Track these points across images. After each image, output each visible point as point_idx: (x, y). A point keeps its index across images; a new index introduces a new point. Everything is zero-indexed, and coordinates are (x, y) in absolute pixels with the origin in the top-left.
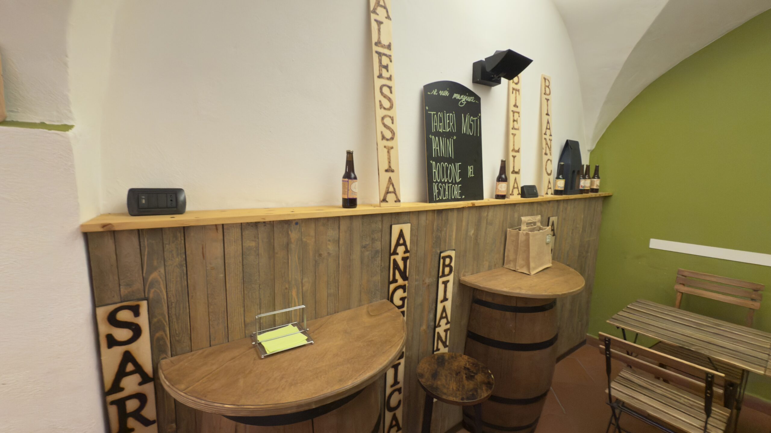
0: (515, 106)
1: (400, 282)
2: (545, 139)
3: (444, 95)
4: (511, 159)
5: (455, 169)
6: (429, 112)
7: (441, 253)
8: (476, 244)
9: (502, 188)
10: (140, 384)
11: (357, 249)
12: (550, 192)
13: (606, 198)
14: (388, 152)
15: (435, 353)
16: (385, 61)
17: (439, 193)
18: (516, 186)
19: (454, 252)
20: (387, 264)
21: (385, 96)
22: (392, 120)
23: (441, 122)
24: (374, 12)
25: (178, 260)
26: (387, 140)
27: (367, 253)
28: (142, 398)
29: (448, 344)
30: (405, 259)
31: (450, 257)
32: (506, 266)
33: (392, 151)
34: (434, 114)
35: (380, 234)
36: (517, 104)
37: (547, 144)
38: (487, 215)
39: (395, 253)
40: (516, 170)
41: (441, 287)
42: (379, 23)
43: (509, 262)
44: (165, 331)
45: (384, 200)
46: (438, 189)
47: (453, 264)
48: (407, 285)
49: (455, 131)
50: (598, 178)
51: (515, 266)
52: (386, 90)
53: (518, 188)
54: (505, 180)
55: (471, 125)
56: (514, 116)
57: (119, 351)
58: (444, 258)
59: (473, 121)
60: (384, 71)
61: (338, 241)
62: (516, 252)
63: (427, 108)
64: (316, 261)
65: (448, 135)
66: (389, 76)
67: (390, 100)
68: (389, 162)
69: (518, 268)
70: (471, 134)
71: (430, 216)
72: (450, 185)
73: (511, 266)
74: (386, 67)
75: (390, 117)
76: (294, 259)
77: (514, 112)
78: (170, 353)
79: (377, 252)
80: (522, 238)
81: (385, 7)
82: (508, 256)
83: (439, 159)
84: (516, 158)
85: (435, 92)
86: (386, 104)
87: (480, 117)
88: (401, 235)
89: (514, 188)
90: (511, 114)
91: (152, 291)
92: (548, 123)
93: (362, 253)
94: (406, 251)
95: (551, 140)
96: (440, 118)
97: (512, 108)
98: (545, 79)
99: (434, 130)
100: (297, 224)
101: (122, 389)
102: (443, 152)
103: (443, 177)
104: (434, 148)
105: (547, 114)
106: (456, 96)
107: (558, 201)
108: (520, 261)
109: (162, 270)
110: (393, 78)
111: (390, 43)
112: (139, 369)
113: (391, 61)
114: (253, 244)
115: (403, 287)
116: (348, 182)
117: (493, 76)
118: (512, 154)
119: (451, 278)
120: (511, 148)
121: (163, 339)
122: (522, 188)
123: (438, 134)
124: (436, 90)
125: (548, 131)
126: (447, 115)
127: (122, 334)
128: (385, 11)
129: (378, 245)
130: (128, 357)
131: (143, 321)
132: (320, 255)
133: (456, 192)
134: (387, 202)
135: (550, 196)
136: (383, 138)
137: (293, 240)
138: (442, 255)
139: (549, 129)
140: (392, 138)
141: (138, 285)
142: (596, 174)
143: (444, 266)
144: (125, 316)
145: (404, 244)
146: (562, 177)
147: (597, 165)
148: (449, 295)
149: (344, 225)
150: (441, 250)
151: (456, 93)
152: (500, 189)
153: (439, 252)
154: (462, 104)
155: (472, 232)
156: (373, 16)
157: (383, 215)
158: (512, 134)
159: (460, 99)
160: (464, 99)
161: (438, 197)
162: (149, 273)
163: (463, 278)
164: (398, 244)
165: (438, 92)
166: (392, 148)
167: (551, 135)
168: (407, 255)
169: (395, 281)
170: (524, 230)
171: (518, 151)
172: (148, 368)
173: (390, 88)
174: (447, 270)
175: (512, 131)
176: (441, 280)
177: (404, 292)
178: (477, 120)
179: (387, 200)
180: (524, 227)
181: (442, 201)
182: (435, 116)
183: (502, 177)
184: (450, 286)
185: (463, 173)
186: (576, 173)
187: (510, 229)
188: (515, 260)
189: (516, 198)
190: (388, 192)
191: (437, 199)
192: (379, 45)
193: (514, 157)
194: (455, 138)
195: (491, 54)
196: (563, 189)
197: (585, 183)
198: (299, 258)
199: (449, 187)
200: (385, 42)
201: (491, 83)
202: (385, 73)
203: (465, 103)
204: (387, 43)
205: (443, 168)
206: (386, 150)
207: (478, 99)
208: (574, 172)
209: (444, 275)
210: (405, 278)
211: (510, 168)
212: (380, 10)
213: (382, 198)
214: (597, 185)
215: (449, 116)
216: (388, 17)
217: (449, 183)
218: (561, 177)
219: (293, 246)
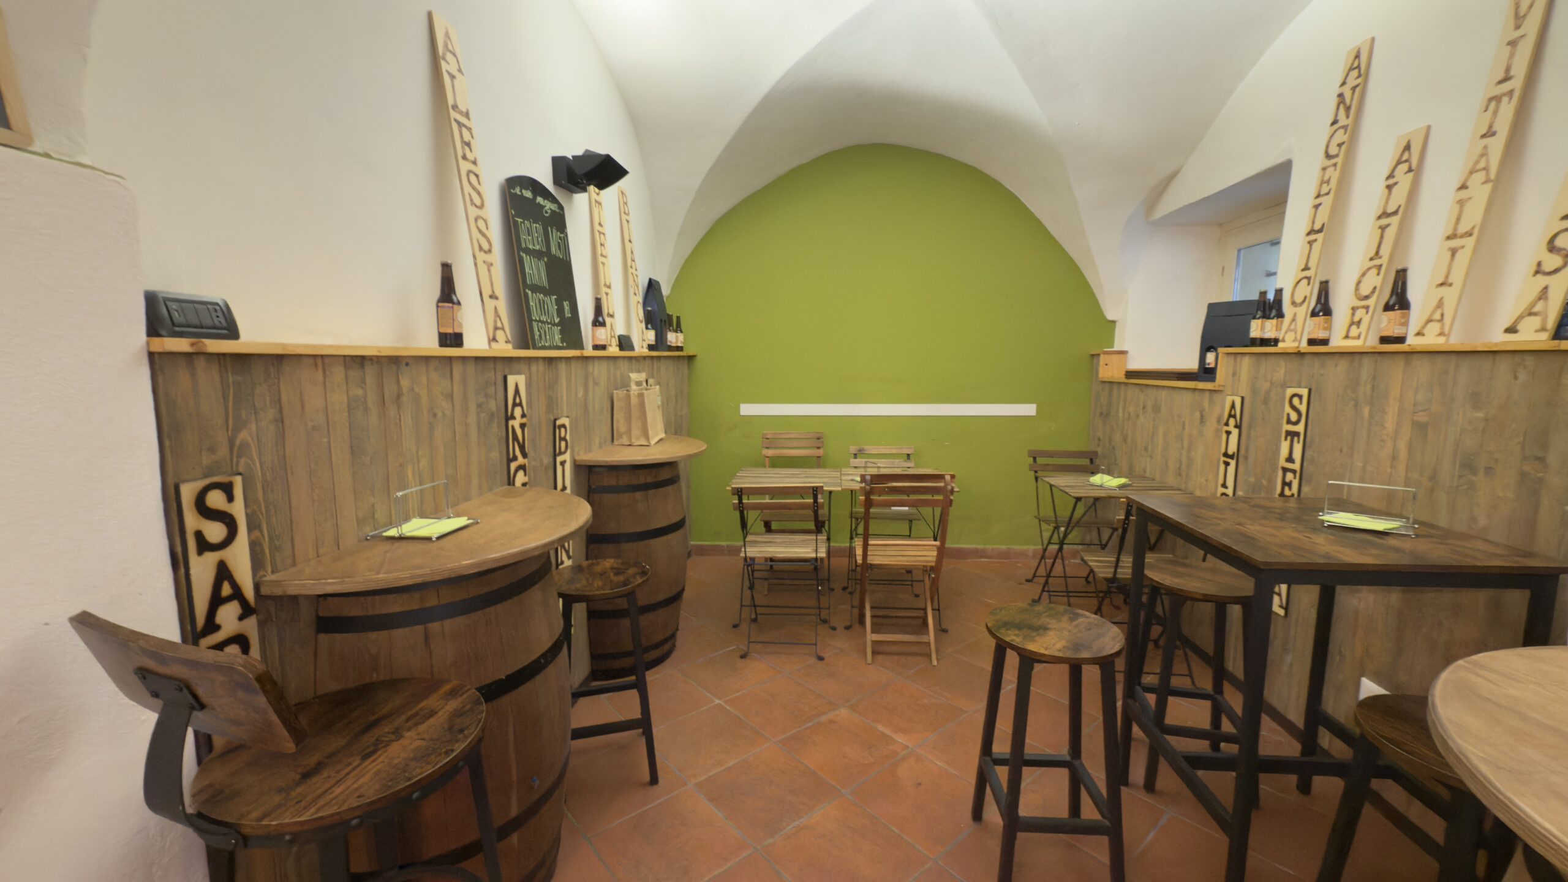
0: (600, 224)
1: (521, 460)
2: (632, 274)
3: (527, 196)
4: (605, 295)
5: (551, 302)
6: (516, 219)
7: (555, 420)
8: (586, 410)
9: (602, 335)
10: (241, 618)
11: (473, 408)
12: (645, 346)
13: (691, 358)
14: (489, 270)
15: (561, 567)
16: (467, 136)
17: (540, 336)
18: (613, 335)
19: (568, 419)
20: (504, 434)
21: (474, 188)
22: (486, 224)
23: (529, 235)
24: (444, 59)
25: (271, 413)
26: (485, 252)
27: (482, 415)
28: (241, 640)
29: (571, 554)
30: (523, 426)
31: (564, 426)
32: (616, 442)
33: (492, 269)
34: (521, 222)
35: (493, 388)
36: (602, 223)
37: (634, 281)
38: (593, 371)
39: (513, 417)
40: (611, 313)
41: (559, 468)
42: (453, 77)
43: (620, 437)
44: (261, 531)
45: (494, 339)
46: (539, 331)
47: (568, 437)
48: (527, 465)
49: (544, 250)
50: (681, 332)
51: (630, 439)
52: (473, 178)
53: (615, 337)
54: (603, 324)
55: (559, 243)
56: (600, 238)
57: (211, 559)
58: (561, 426)
59: (560, 238)
60: (467, 149)
61: (450, 396)
62: (628, 420)
63: (513, 212)
64: (430, 423)
65: (537, 254)
66: (473, 159)
67: (479, 193)
68: (492, 285)
69: (633, 440)
70: (561, 257)
71: (541, 366)
72: (550, 326)
73: (625, 441)
74: (468, 144)
75: (484, 220)
76: (407, 420)
77: (600, 233)
78: (269, 569)
79: (492, 415)
80: (634, 401)
81: (455, 55)
82: (617, 430)
83: (535, 289)
84: (609, 296)
85: (517, 190)
86: (478, 201)
87: (566, 233)
88: (517, 392)
89: (611, 337)
90: (597, 234)
91: (242, 461)
92: (632, 252)
93: (478, 414)
94: (523, 416)
95: (637, 276)
96: (528, 228)
97: (597, 227)
98: (622, 193)
99: (523, 246)
100: (407, 364)
101: (218, 628)
102: (536, 281)
103: (542, 315)
104: (527, 271)
105: (630, 241)
106: (539, 200)
107: (652, 358)
108: (636, 431)
109: (254, 427)
110: (479, 162)
111: (468, 110)
112: (237, 594)
113: (472, 137)
114: (360, 392)
115: (522, 467)
116: (452, 307)
117: (580, 181)
118: (604, 290)
119: (567, 457)
120: (602, 283)
121: (261, 545)
122: (619, 337)
123: (528, 251)
124: (519, 187)
125: (633, 263)
126: (535, 225)
127: (215, 532)
128: (455, 59)
129: (492, 405)
130: (223, 572)
131: (238, 509)
132: (435, 415)
133: (557, 337)
134: (497, 341)
135: (645, 351)
136: (481, 249)
137: (405, 390)
138: (558, 423)
139: (634, 261)
140: (490, 251)
141: (223, 451)
142: (678, 329)
143: (561, 439)
144: (215, 499)
145: (520, 405)
146: (652, 326)
147: (678, 315)
148: (568, 483)
149: (457, 369)
150: (556, 417)
151: (540, 196)
152: (600, 337)
153: (552, 419)
154: (546, 212)
155: (581, 393)
156: (444, 65)
157: (495, 359)
158: (602, 263)
159: (544, 204)
160: (549, 206)
161: (541, 343)
162: (237, 429)
163: (578, 458)
164: (515, 405)
165: (521, 191)
166: (492, 265)
167: (636, 270)
168: (524, 420)
169: (515, 458)
170: (634, 391)
171: (609, 287)
172: (249, 592)
173: (477, 176)
174: (563, 444)
175: (601, 259)
176: (559, 459)
177: (525, 475)
178: (564, 237)
179: (497, 338)
180: (634, 387)
181: (544, 348)
182: (523, 224)
183: (598, 321)
184: (568, 466)
185: (560, 312)
186: (663, 323)
187: (617, 391)
188: (629, 431)
189: (614, 350)
190: (496, 328)
191: (540, 345)
192: (456, 109)
193: (607, 294)
194: (546, 259)
195: (580, 152)
196: (654, 343)
197: (672, 338)
198: (412, 419)
199: (548, 328)
200: (462, 107)
201: (575, 188)
202: (470, 156)
203: (549, 211)
204: (464, 110)
205: (539, 300)
206: (485, 267)
207: (561, 207)
208: (661, 320)
209: (561, 453)
210: (525, 455)
211: (605, 312)
212: (449, 57)
213: (491, 337)
214: (681, 342)
215: (536, 227)
216: (460, 70)
217: (548, 323)
218: (649, 326)
219: (405, 398)
